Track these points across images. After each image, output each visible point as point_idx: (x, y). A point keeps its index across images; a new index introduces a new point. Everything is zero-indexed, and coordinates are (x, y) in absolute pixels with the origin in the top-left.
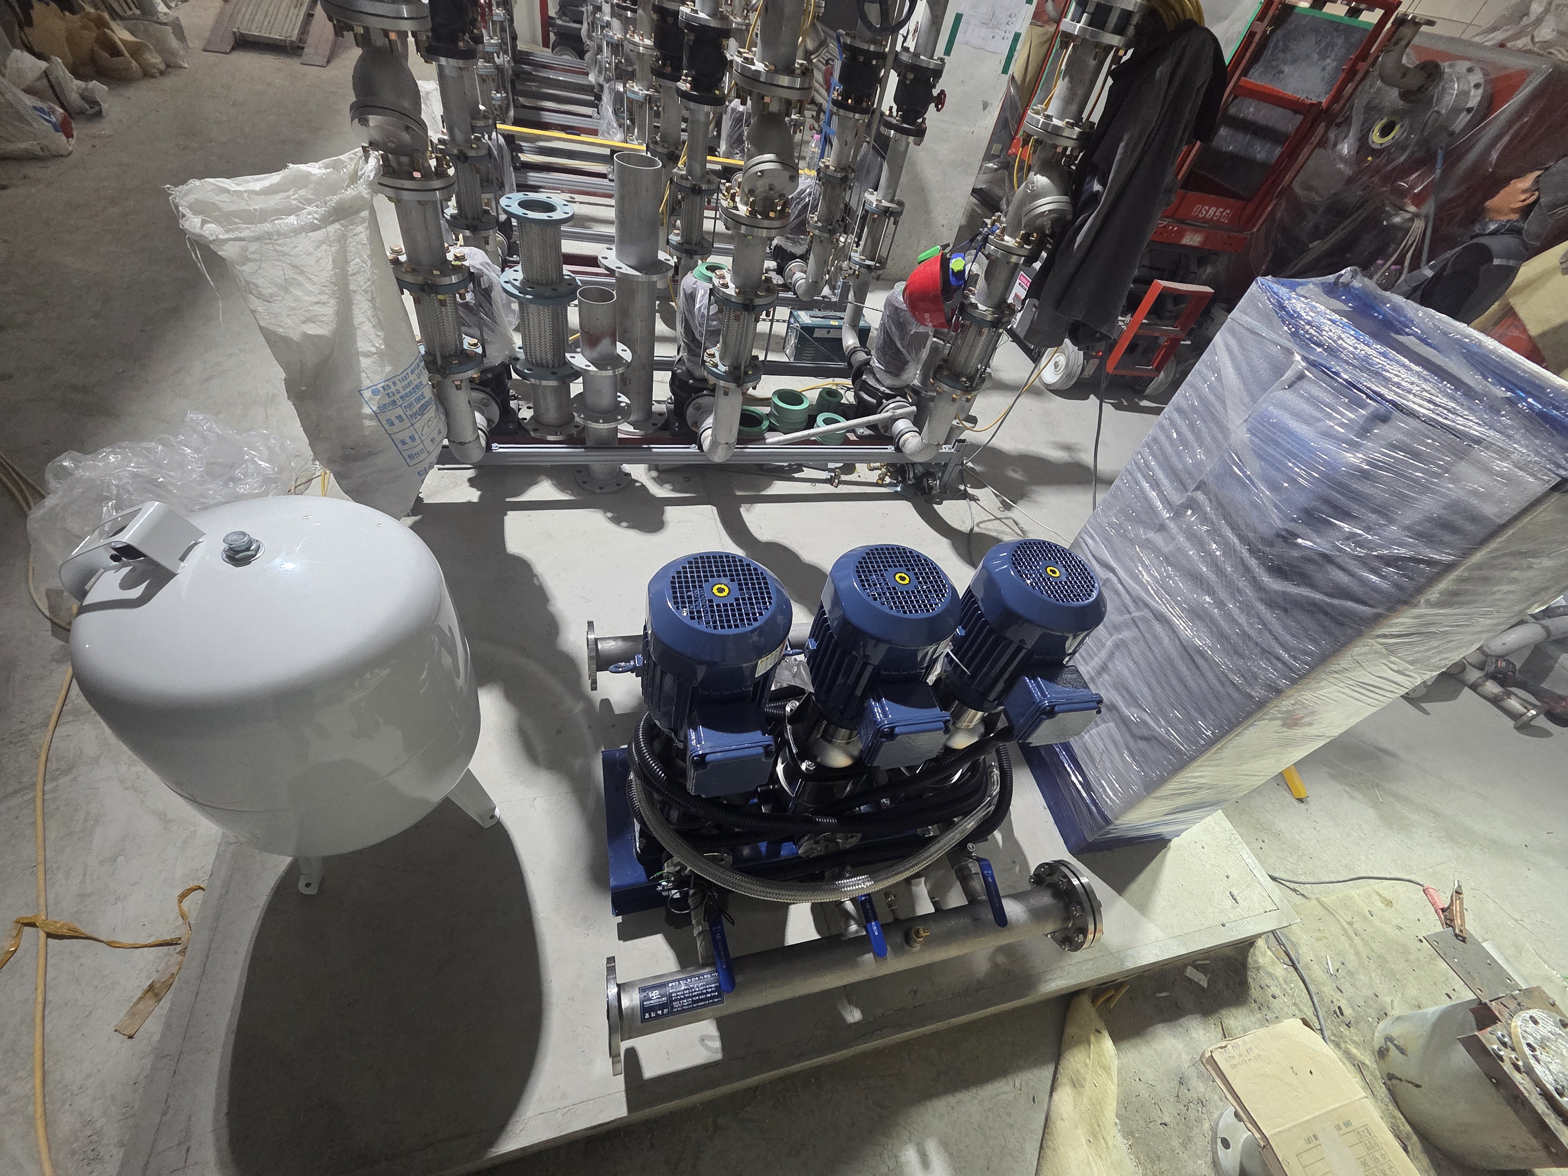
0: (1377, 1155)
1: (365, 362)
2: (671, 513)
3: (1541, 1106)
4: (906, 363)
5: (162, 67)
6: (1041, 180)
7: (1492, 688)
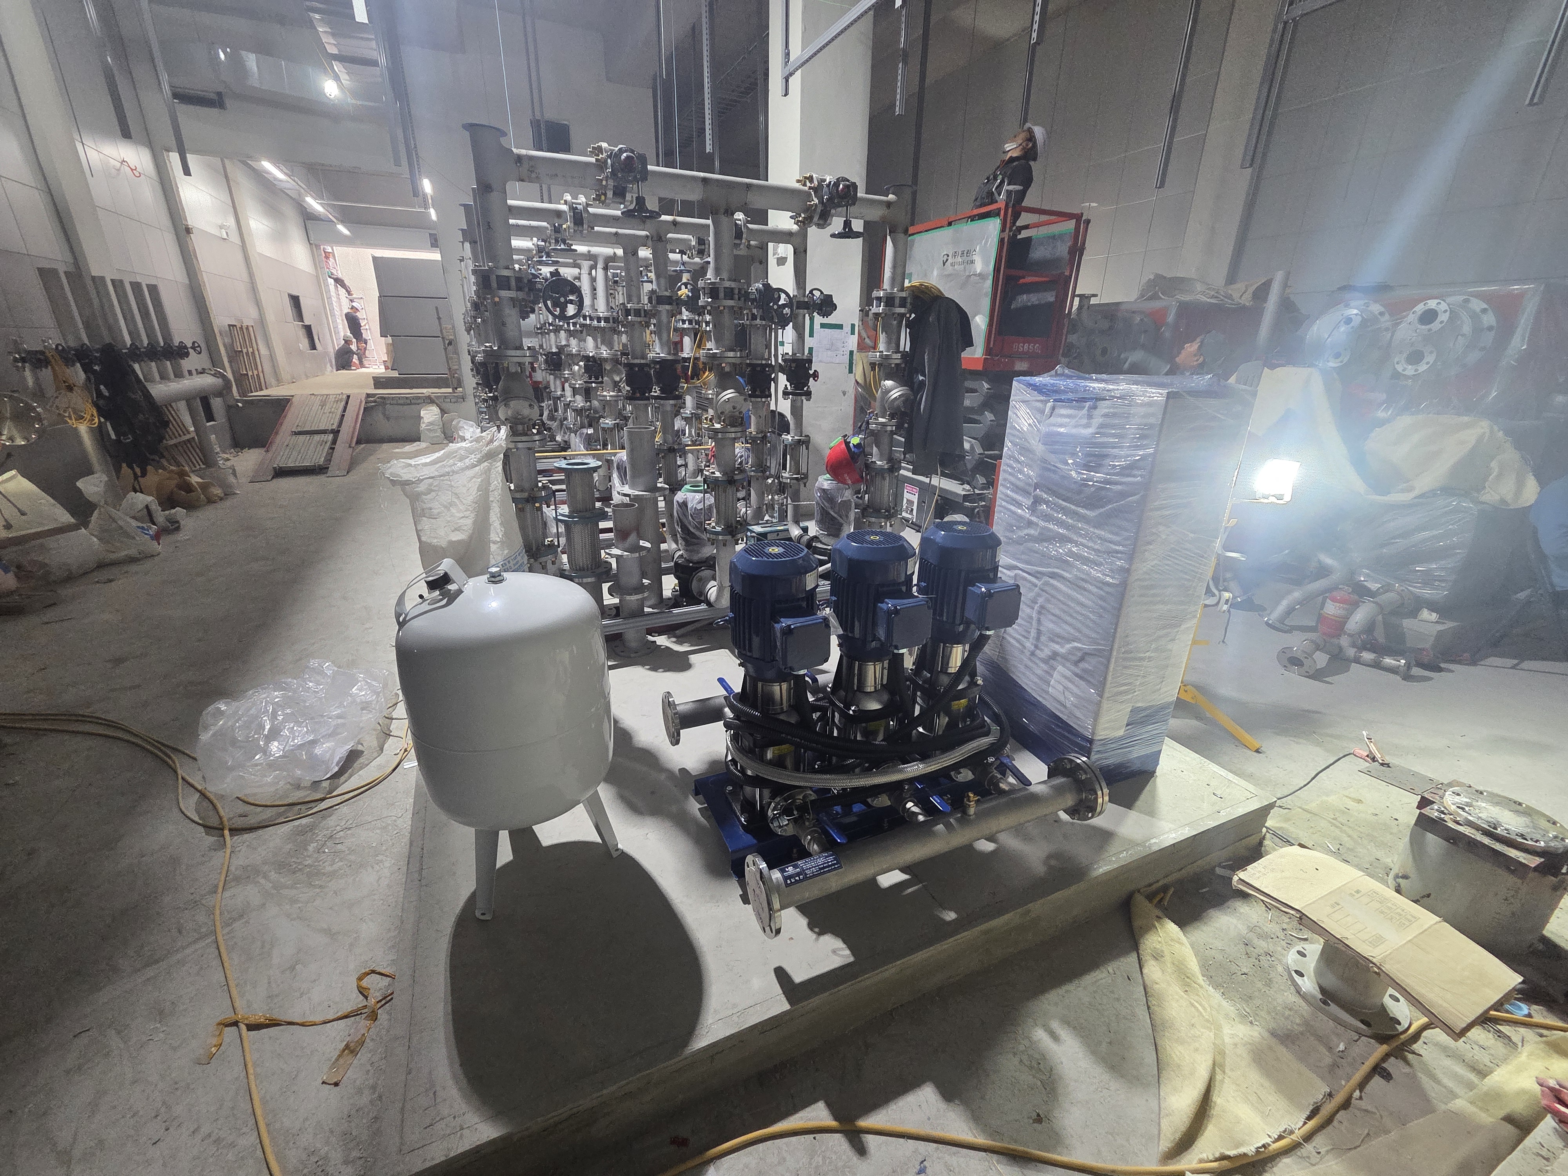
0: (1389, 905)
1: (493, 547)
2: (693, 658)
3: (1486, 841)
4: (841, 525)
5: (222, 495)
6: (889, 383)
7: (1368, 656)
